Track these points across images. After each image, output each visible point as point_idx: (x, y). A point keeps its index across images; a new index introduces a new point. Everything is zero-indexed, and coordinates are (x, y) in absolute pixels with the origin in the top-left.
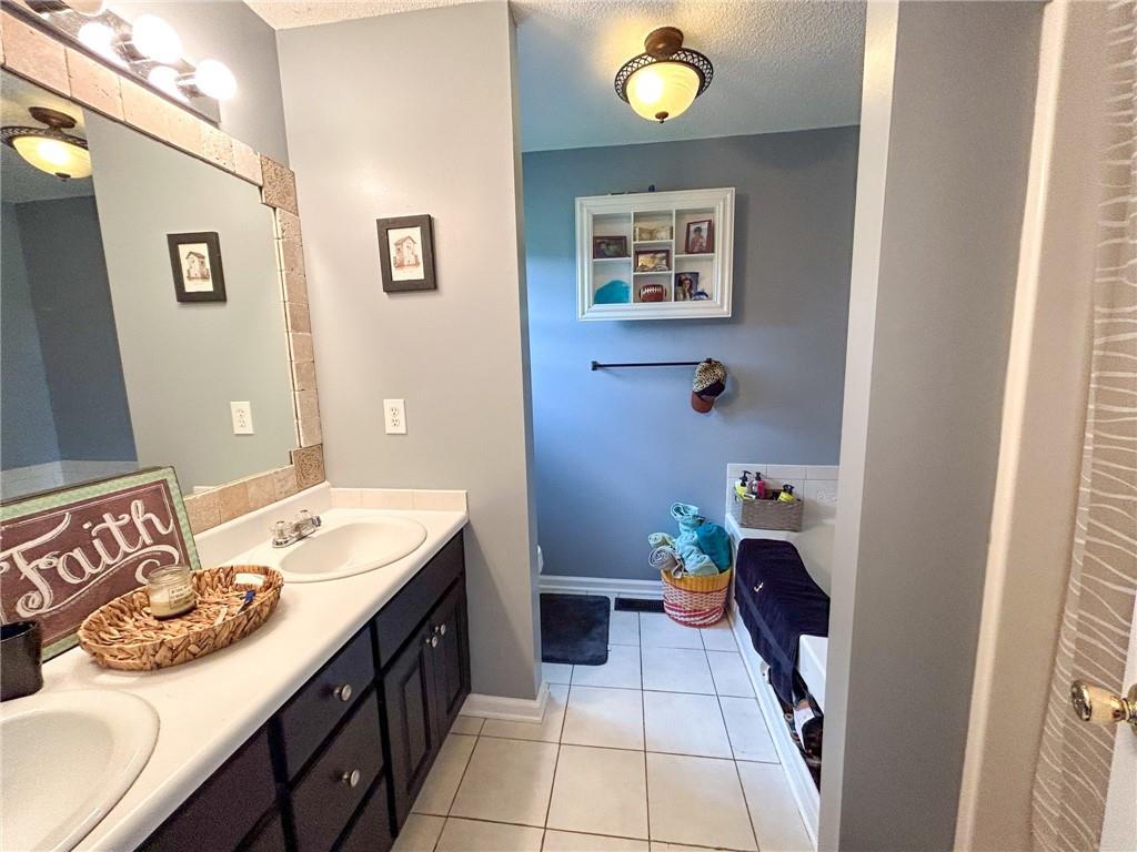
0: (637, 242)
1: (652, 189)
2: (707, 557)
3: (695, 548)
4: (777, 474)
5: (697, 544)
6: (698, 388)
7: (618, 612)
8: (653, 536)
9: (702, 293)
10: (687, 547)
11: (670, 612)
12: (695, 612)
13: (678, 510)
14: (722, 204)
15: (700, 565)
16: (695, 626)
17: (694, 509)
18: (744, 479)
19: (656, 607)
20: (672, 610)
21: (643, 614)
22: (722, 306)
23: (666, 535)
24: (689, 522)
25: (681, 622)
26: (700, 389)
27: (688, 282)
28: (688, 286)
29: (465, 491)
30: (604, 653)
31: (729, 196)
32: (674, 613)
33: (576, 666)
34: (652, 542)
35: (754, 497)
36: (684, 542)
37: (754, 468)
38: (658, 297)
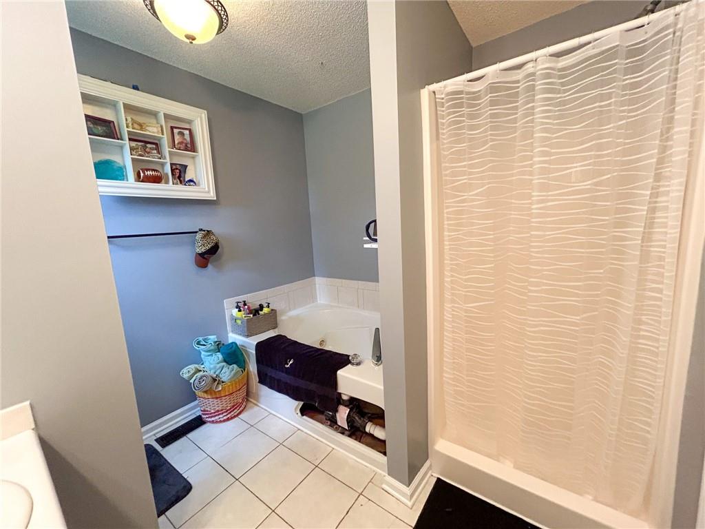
0: (131, 129)
1: (135, 88)
2: (234, 365)
3: (224, 364)
4: (254, 299)
5: (225, 361)
6: (199, 250)
7: (167, 448)
8: (185, 370)
9: (191, 181)
10: (219, 366)
11: (210, 419)
12: (234, 407)
13: (199, 343)
14: (199, 119)
15: (233, 372)
16: (235, 417)
17: (213, 338)
18: (238, 307)
19: (197, 423)
20: (211, 417)
21: (190, 435)
22: (209, 192)
23: (196, 366)
24: (212, 348)
25: (224, 421)
26: (203, 250)
27: (178, 171)
28: (179, 173)
29: (28, 403)
30: (185, 483)
31: (203, 115)
32: (213, 419)
33: (166, 513)
34: (186, 376)
35: (252, 316)
36: (212, 363)
37: (241, 298)
38: (157, 180)
